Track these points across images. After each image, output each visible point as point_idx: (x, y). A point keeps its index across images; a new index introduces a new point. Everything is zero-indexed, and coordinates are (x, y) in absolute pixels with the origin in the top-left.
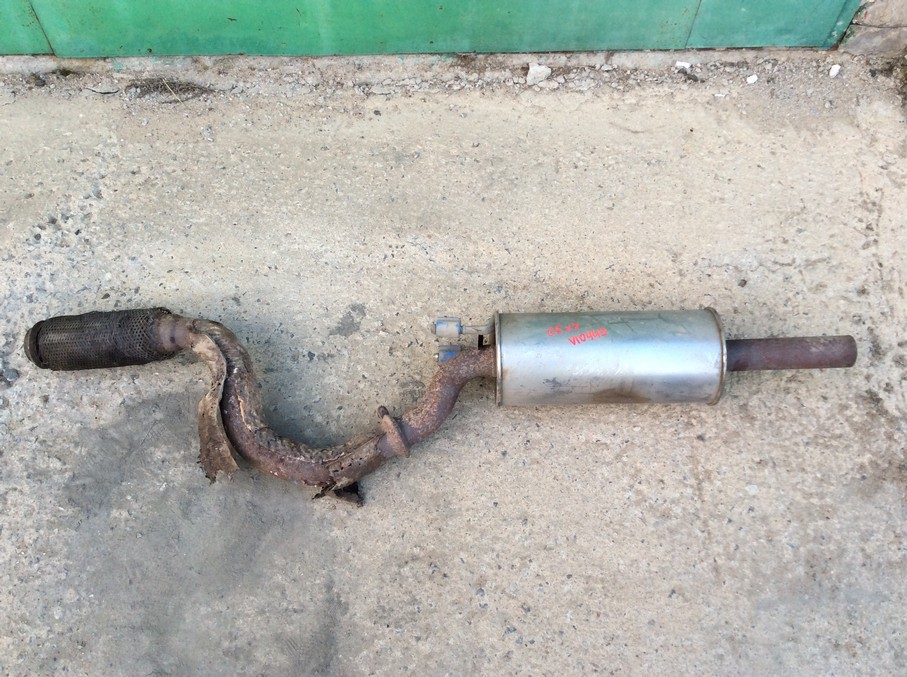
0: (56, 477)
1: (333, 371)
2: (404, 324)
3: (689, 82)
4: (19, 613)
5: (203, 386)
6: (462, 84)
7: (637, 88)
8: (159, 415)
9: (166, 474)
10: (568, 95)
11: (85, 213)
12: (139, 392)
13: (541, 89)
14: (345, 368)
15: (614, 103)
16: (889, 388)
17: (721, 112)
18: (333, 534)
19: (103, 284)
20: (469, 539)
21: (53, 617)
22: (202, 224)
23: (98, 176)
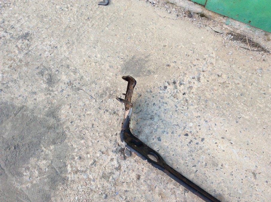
11: (190, 86)
19: (187, 128)
23: (201, 70)
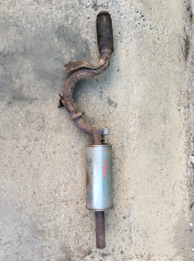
0: (66, 23)
1: (97, 99)
2: (111, 118)
3: (190, 205)
4: (29, 16)
5: (93, 62)
6: (189, 136)
7: (188, 189)
8: (84, 50)
9: (67, 53)
10: (186, 168)
11: (145, 25)
12: (91, 44)
13: (188, 160)
14: (98, 102)
15: (183, 182)
16: (93, 257)
17: (180, 214)
18: (50, 100)
19: (123, 32)
20: (49, 137)
21: (28, 25)
22: (142, 59)
23: (157, 28)
